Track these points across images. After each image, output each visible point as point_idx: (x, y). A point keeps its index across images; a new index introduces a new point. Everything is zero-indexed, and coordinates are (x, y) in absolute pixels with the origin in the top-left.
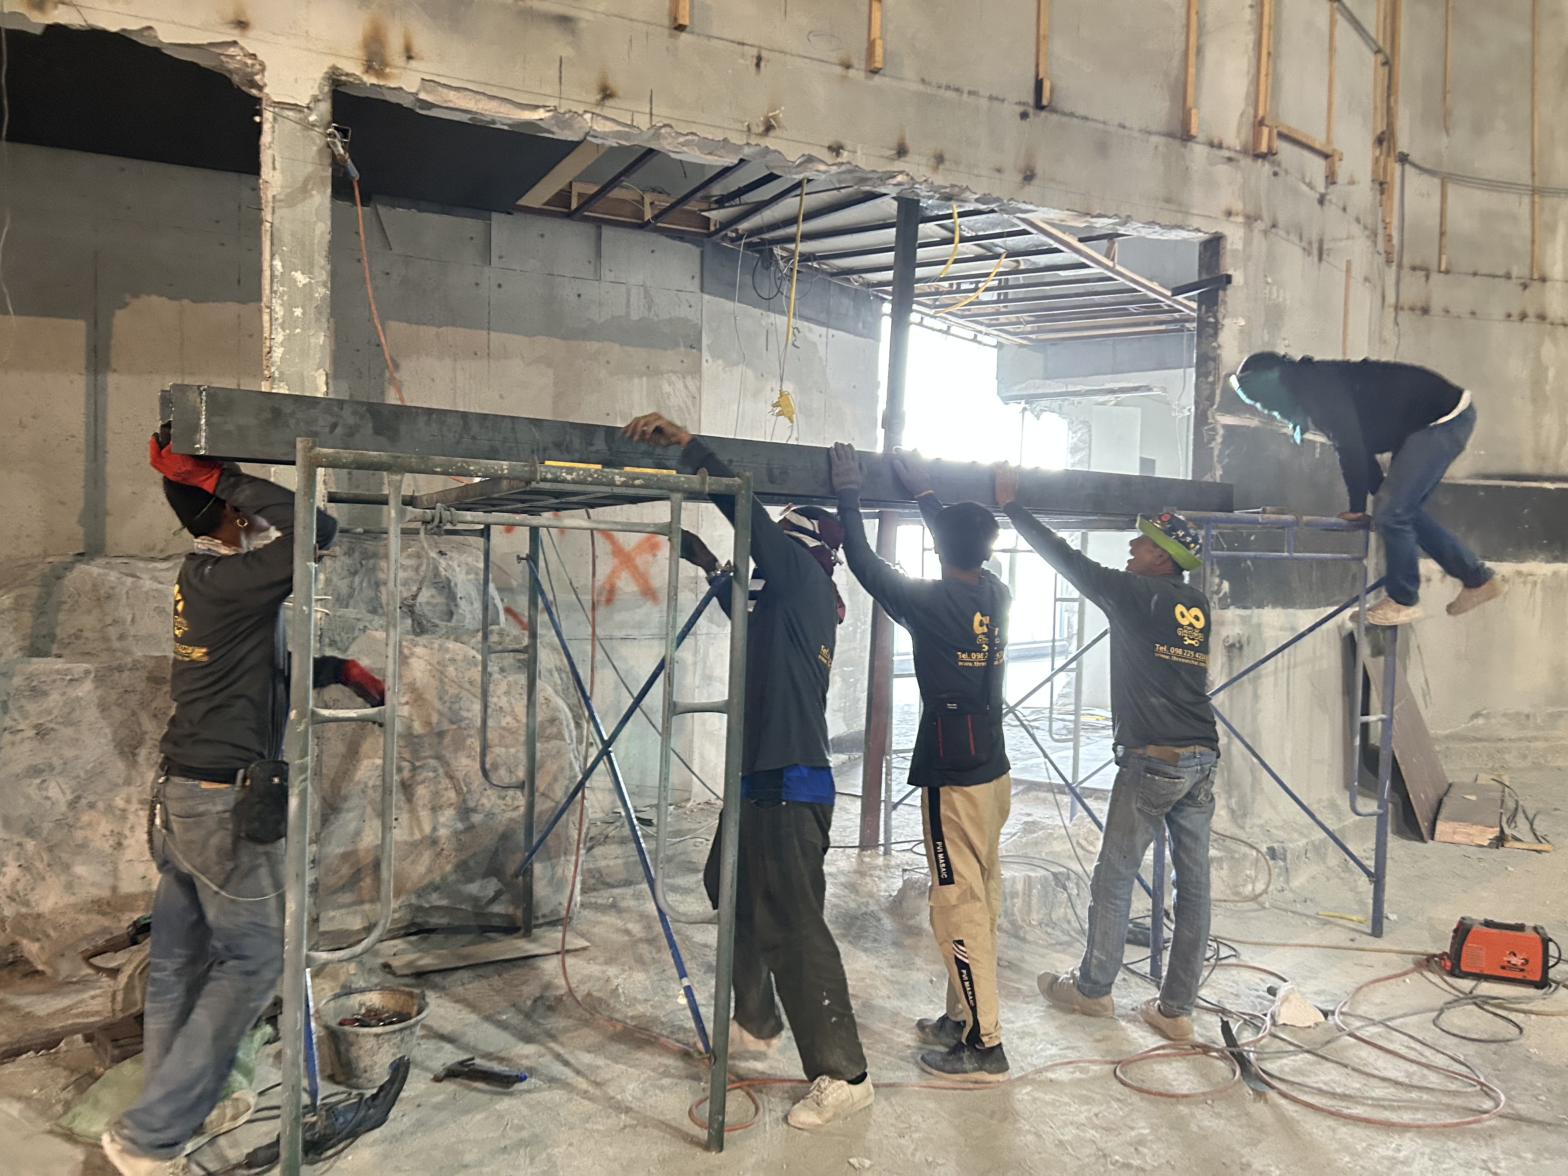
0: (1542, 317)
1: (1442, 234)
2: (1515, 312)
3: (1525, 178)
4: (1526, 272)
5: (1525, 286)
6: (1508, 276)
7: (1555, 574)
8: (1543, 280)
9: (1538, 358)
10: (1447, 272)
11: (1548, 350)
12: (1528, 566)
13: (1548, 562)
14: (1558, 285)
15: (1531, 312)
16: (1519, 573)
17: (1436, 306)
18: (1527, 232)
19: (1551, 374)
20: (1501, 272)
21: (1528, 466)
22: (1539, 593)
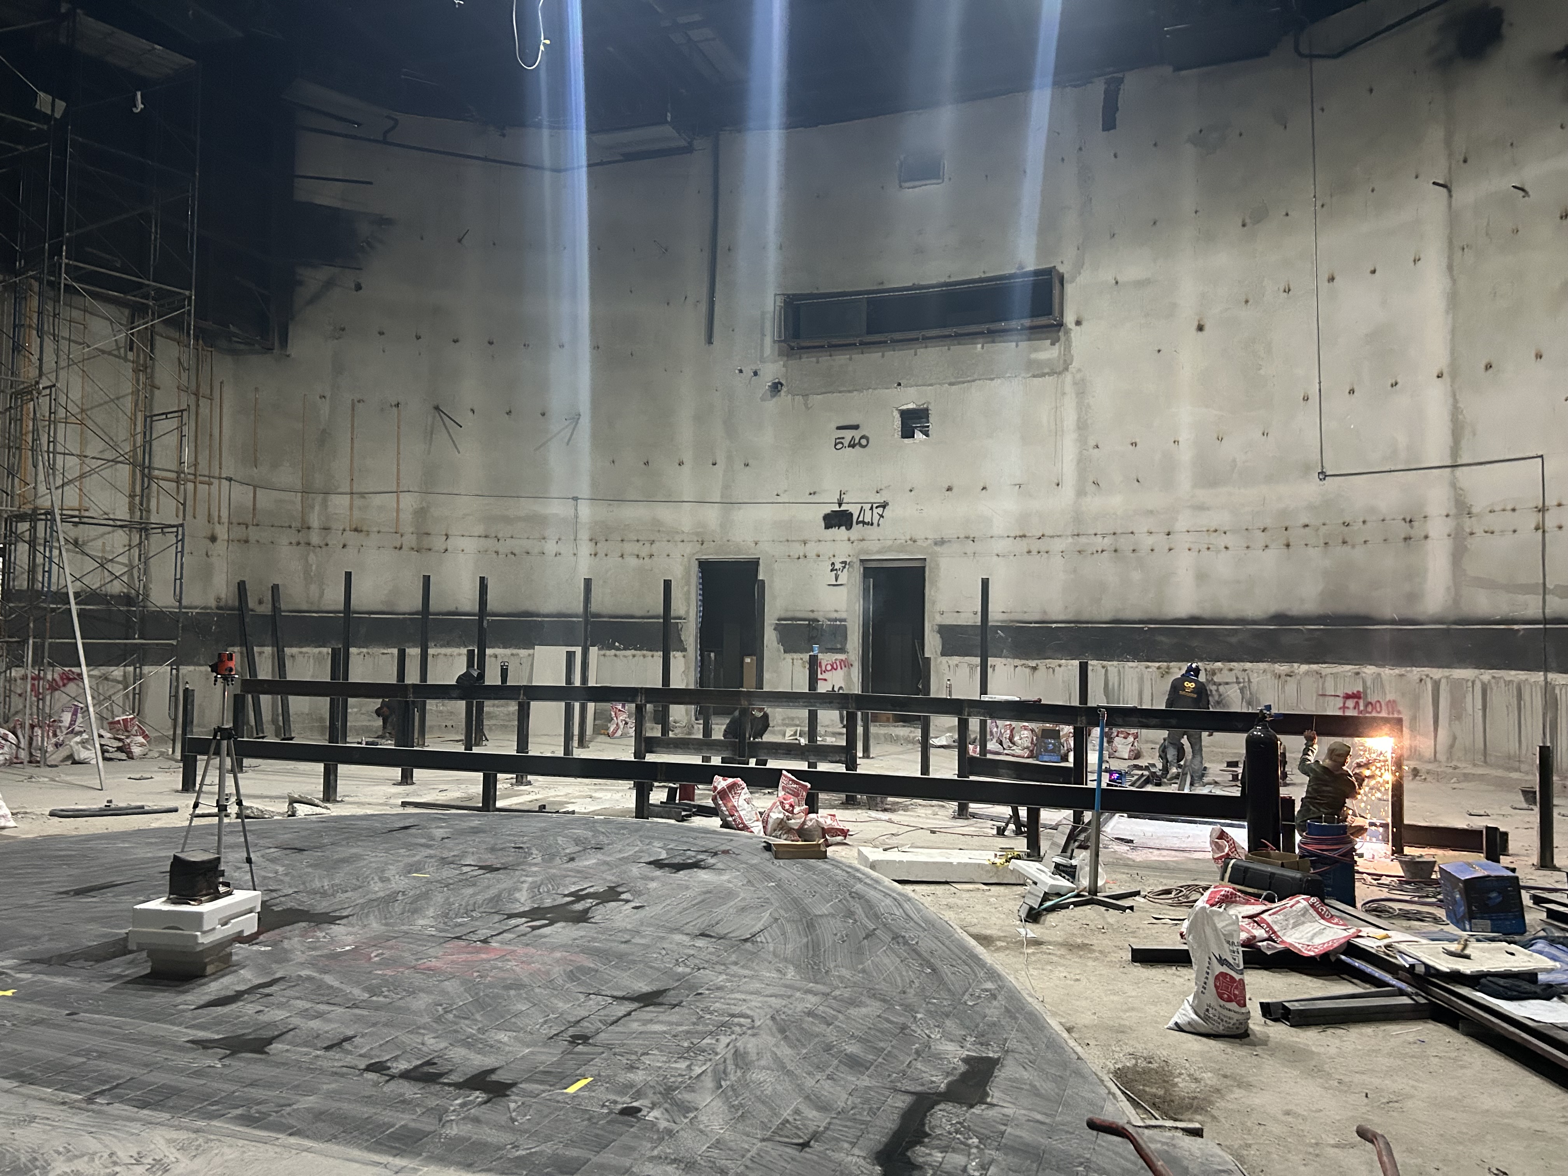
0: (309, 544)
1: (254, 509)
2: (294, 541)
3: (299, 487)
4: (299, 525)
5: (299, 531)
6: (290, 527)
7: (320, 653)
8: (309, 528)
9: (307, 561)
10: (257, 525)
11: (312, 558)
12: (304, 650)
13: (316, 647)
14: (317, 531)
15: (302, 542)
16: (301, 653)
17: (252, 539)
18: (300, 509)
19: (314, 568)
20: (287, 525)
21: (304, 607)
22: (311, 660)
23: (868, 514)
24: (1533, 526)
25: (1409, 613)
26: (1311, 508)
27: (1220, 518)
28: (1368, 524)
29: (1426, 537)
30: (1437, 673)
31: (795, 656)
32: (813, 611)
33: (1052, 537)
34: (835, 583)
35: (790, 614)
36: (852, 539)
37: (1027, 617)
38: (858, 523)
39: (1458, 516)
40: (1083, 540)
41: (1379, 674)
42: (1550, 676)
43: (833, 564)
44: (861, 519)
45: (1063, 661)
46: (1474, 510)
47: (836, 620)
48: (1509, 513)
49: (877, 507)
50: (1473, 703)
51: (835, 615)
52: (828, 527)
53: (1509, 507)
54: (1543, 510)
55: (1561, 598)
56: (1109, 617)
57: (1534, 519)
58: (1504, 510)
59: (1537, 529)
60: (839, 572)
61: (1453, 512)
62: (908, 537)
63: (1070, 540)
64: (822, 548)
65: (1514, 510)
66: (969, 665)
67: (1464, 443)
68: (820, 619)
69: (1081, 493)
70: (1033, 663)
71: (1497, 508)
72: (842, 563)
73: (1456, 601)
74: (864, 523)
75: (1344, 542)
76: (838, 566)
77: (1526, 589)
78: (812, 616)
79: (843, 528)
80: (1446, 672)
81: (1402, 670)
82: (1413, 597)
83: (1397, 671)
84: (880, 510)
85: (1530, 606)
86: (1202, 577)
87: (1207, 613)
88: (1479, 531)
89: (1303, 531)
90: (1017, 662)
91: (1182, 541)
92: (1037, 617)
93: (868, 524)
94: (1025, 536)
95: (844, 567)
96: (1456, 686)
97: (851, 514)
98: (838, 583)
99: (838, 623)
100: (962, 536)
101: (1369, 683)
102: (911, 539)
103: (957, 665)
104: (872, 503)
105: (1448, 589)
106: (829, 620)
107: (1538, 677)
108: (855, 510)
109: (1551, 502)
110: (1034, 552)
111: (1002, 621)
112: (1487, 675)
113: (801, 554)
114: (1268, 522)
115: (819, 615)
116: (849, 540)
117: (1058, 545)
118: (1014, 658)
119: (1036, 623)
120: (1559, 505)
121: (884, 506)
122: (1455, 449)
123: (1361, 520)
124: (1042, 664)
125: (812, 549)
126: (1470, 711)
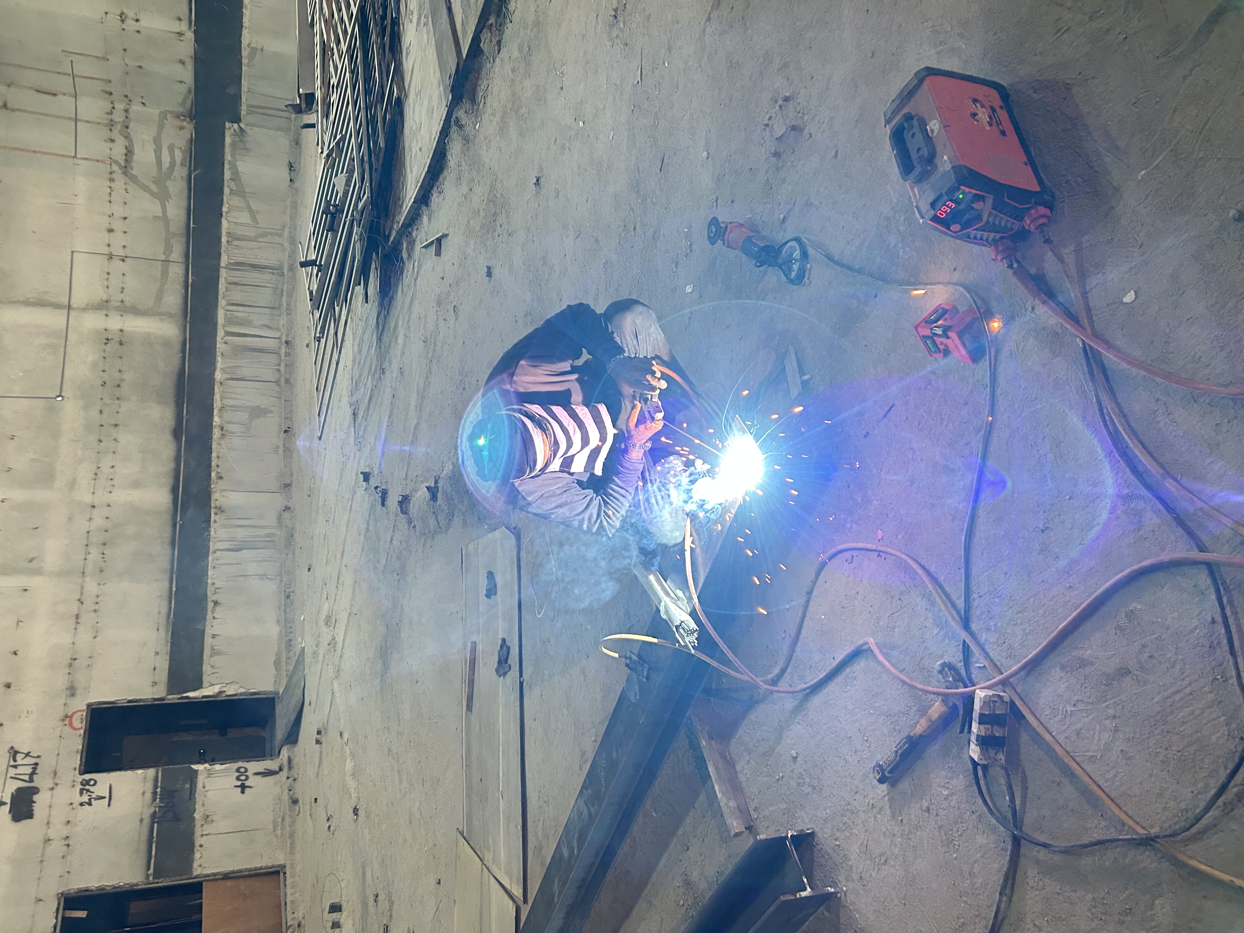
23: (21, 770)
24: (121, 263)
25: (177, 347)
26: (86, 408)
27: (85, 473)
28: (106, 368)
29: (121, 331)
30: (220, 333)
31: (198, 832)
32: (141, 820)
33: (82, 593)
34: (107, 800)
35: (144, 847)
36: (51, 786)
37: (164, 610)
38: (31, 780)
39: (107, 309)
40: (89, 570)
41: (222, 369)
42: (223, 264)
43: (82, 804)
44: (26, 778)
45: (209, 581)
46: (105, 298)
47: (155, 793)
48: (110, 276)
49: (15, 761)
50: (240, 313)
51: (149, 795)
52: (29, 815)
53: (106, 276)
54: (111, 257)
55: (172, 252)
56: (168, 550)
57: (116, 262)
58: (108, 279)
59: (123, 261)
60: (94, 796)
61: (104, 312)
62: (61, 723)
63: (88, 579)
64: (58, 818)
65: (108, 273)
66: (212, 656)
67: (54, 300)
68: (152, 810)
69: (38, 572)
70: (210, 605)
71: (106, 283)
72: (81, 793)
73: (171, 316)
74: (31, 775)
75: (119, 386)
76: (85, 798)
77: (165, 273)
78: (147, 821)
79: (35, 798)
80: (220, 326)
81: (218, 354)
82: (166, 343)
83: (219, 359)
84: (19, 757)
85: (176, 271)
86: (136, 484)
87: (170, 481)
88: (121, 297)
89: (105, 415)
90: (209, 616)
91: (101, 497)
92: (165, 603)
93: (34, 769)
94: (77, 617)
95: (88, 791)
96: (230, 321)
97: (19, 790)
98: (107, 795)
99: (159, 790)
100: (68, 671)
101: (228, 376)
102: (63, 720)
103: (212, 667)
104: (9, 766)
105: (161, 320)
106: (154, 800)
107: (223, 273)
108: (13, 786)
109: (106, 250)
110: (97, 607)
111: (167, 631)
112: (222, 302)
113: (64, 843)
114: (93, 438)
115: (148, 812)
116: (52, 789)
117: (91, 587)
118: (205, 619)
119: (170, 602)
120: (109, 245)
121: (14, 753)
122: (57, 306)
123: (102, 373)
124: (211, 597)
125: (57, 831)
126: (246, 314)
